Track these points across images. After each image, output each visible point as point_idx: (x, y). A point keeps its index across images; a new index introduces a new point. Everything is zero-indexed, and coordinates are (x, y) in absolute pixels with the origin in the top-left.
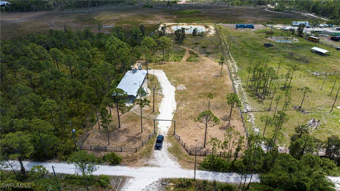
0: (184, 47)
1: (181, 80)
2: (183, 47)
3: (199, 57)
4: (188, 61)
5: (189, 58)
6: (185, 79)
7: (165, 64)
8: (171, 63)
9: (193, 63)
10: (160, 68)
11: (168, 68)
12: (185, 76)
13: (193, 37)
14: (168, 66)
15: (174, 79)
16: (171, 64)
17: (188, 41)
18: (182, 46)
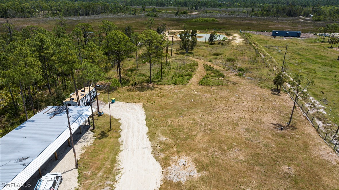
0: (195, 60)
1: (183, 136)
2: (193, 59)
3: (224, 77)
4: (201, 85)
5: (204, 78)
6: (195, 136)
7: (152, 89)
8: (165, 87)
9: (214, 88)
10: (139, 100)
11: (158, 99)
12: (195, 124)
13: (209, 45)
14: (157, 95)
15: (164, 133)
16: (165, 90)
17: (201, 51)
18: (191, 58)
